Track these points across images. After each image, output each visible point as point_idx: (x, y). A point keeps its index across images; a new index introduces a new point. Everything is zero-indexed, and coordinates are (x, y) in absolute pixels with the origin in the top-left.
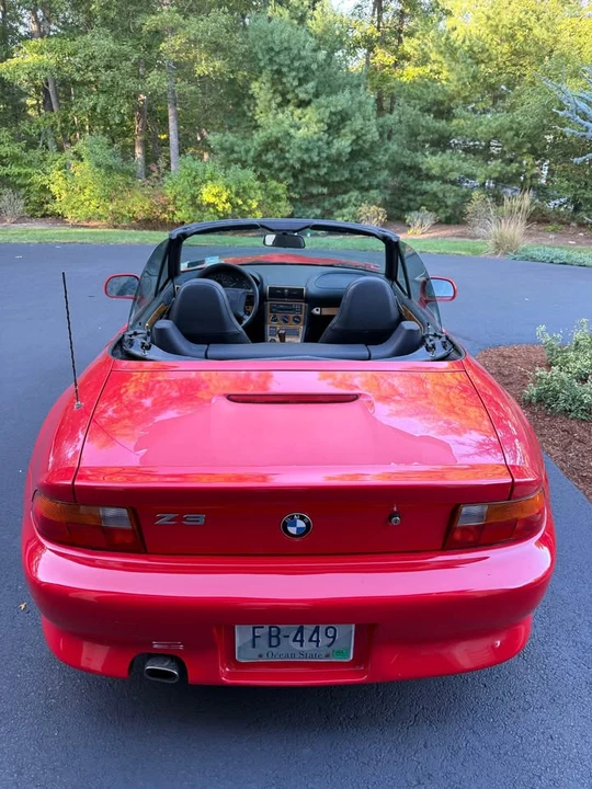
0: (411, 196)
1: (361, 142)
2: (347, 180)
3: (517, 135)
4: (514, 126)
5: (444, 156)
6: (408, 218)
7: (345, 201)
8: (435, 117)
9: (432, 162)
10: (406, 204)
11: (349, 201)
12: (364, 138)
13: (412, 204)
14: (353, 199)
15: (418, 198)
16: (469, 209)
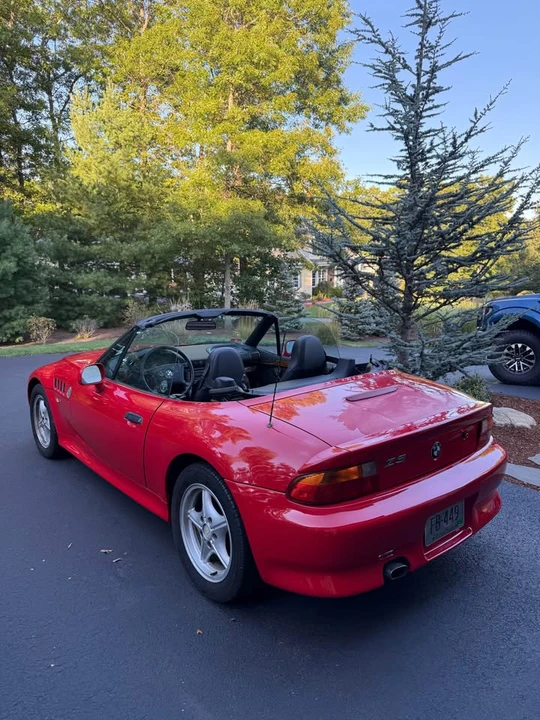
0: (69, 308)
1: (21, 263)
2: (11, 297)
3: (153, 257)
4: (151, 251)
5: (99, 274)
6: (74, 325)
7: (13, 315)
8: (81, 243)
9: (86, 278)
10: (66, 315)
11: (18, 314)
12: (26, 260)
13: (71, 314)
14: (20, 312)
15: (76, 309)
16: (127, 314)
